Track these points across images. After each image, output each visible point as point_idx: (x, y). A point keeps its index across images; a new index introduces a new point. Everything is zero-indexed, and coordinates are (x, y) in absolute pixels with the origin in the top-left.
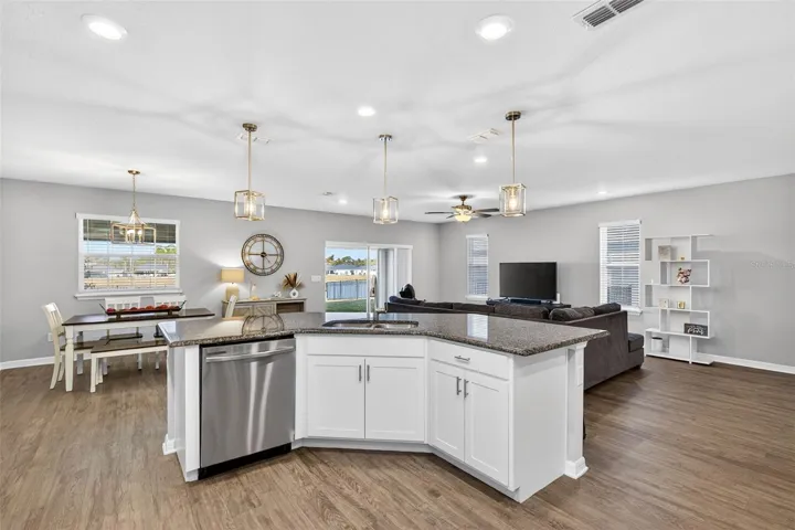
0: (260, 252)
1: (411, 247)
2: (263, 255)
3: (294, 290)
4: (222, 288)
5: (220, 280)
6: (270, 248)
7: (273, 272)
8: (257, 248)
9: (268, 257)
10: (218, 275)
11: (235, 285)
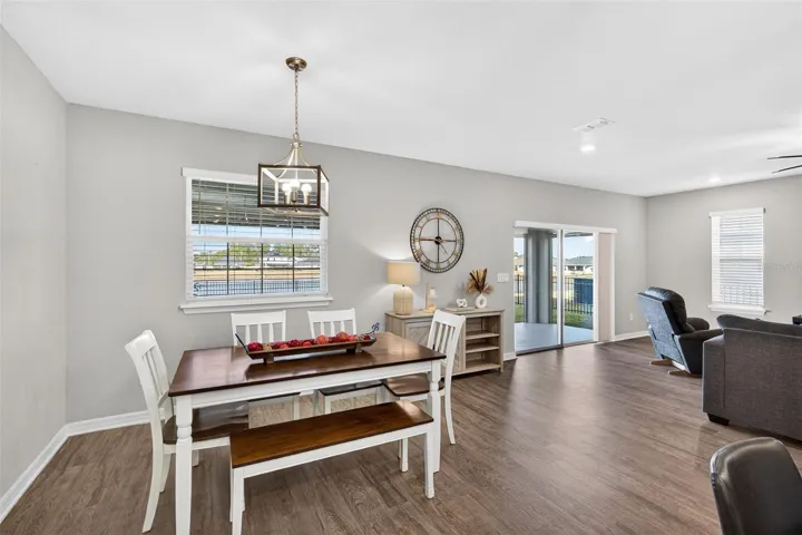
0: (434, 236)
1: (614, 231)
2: (438, 241)
3: (481, 297)
4: (389, 291)
5: (386, 279)
6: (447, 231)
7: (451, 267)
8: (429, 230)
9: (444, 244)
10: (384, 271)
11: (407, 289)
